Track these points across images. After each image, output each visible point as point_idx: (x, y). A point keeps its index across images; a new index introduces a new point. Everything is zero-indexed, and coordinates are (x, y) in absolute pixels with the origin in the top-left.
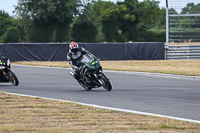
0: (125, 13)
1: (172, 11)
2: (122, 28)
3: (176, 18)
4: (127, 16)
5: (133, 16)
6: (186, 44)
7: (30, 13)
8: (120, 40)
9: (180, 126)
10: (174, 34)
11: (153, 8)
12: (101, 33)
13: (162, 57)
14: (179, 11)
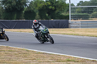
0: (50, 5)
1: (72, 5)
2: (48, 13)
3: (74, 8)
4: (50, 7)
5: (54, 7)
6: (79, 21)
7: (3, 6)
8: (47, 19)
9: (76, 60)
10: (74, 16)
11: (63, 3)
12: (38, 15)
13: (68, 27)
14: (76, 5)
